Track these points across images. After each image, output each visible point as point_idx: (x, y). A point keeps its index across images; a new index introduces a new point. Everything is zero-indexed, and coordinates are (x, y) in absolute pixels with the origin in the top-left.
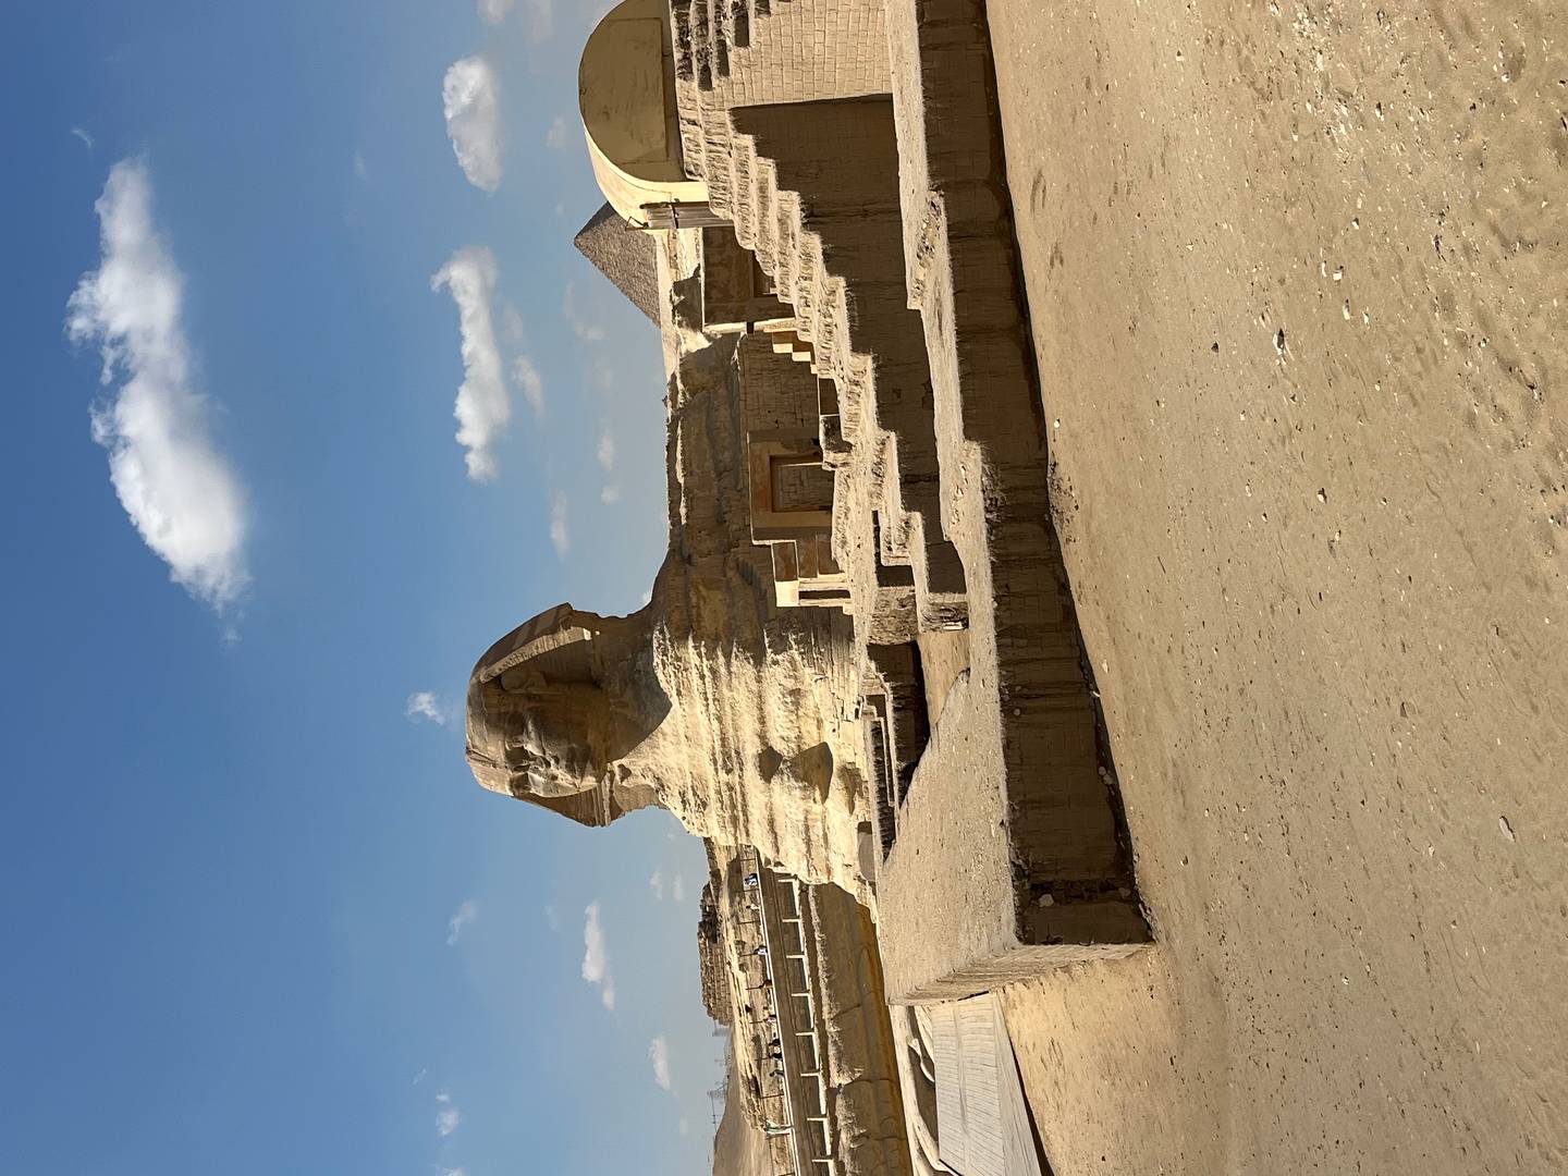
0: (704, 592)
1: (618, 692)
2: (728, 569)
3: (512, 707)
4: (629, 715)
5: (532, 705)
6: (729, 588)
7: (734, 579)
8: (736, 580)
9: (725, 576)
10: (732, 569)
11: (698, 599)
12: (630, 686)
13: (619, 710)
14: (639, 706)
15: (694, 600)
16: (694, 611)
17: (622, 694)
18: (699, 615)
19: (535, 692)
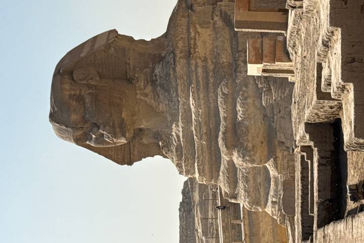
0: (199, 30)
1: (143, 87)
2: (215, 16)
3: (78, 92)
4: (148, 101)
5: (90, 91)
6: (214, 28)
7: (218, 22)
8: (220, 23)
9: (213, 19)
10: (217, 16)
11: (195, 33)
12: (150, 84)
13: (142, 98)
14: (154, 96)
15: (193, 34)
16: (192, 42)
17: (145, 88)
18: (195, 44)
19: (93, 84)
